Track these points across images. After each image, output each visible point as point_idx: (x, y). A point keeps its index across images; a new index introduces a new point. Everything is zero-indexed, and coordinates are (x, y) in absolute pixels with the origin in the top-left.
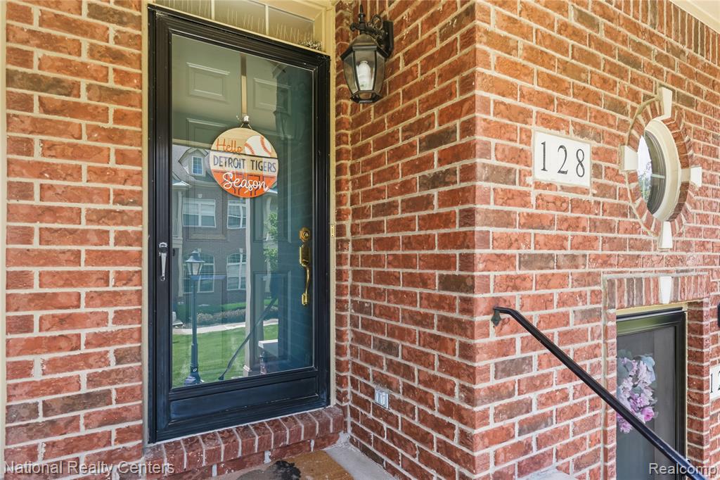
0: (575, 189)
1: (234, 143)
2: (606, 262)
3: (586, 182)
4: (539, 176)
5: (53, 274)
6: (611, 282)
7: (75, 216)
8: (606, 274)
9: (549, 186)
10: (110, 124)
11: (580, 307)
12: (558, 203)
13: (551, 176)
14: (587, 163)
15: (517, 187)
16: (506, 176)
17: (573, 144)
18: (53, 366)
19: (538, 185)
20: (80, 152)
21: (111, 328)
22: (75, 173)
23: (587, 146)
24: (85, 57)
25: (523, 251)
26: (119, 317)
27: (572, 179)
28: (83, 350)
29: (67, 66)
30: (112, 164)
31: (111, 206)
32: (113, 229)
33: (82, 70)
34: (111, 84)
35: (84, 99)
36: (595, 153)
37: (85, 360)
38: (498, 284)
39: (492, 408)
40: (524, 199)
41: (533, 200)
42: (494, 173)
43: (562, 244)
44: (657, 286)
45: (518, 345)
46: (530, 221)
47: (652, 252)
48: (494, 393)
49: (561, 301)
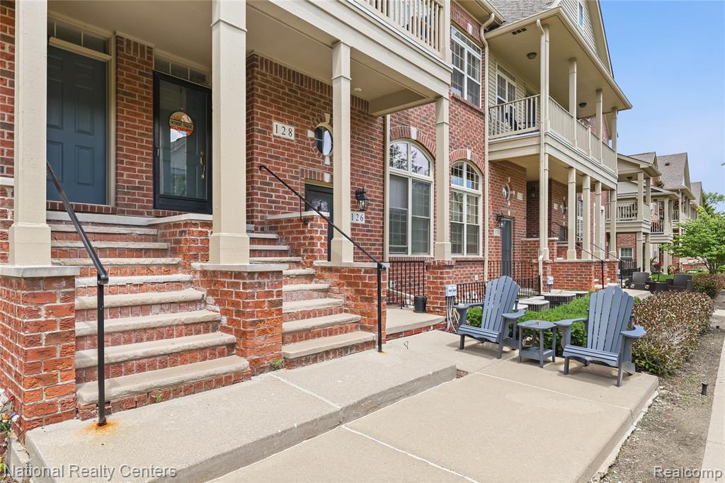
0: (288, 140)
1: (178, 117)
2: (301, 163)
3: (293, 138)
4: (275, 133)
5: (130, 150)
6: (302, 170)
7: (135, 133)
8: (300, 167)
9: (279, 137)
10: (144, 107)
11: (290, 174)
12: (281, 142)
13: (279, 134)
14: (293, 133)
15: (267, 136)
16: (264, 132)
17: (287, 127)
18: (129, 176)
19: (274, 136)
20: (136, 115)
21: (144, 168)
22: (135, 121)
23: (293, 129)
24: (137, 87)
25: (269, 153)
26: (147, 166)
27: (287, 136)
28: (137, 173)
29: (133, 89)
30: (145, 119)
31: (144, 132)
32: (145, 139)
33: (136, 90)
34: (144, 95)
35: (137, 99)
36: (296, 130)
37: (137, 177)
38: (261, 160)
39: (259, 192)
40: (270, 139)
41: (273, 140)
42: (260, 131)
43: (283, 154)
44: (323, 176)
45: (268, 178)
46: (272, 146)
47: (321, 165)
48: (260, 189)
49: (283, 171)
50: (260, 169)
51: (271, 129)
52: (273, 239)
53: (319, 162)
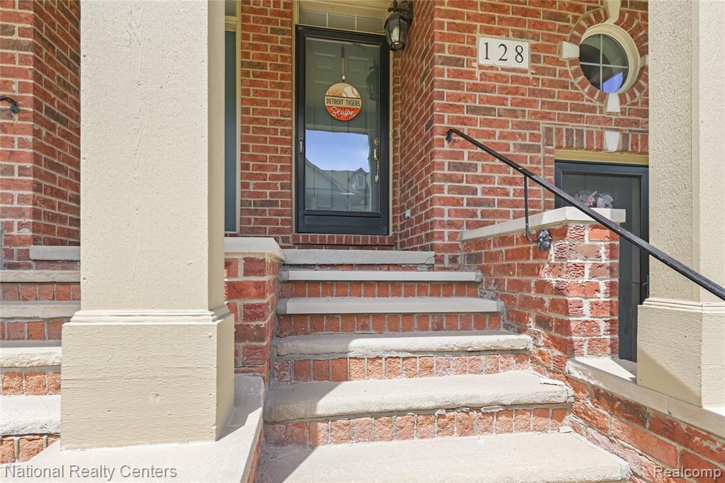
0: (514, 70)
1: (337, 91)
2: (544, 116)
3: (525, 65)
4: (482, 61)
5: (257, 147)
6: (549, 130)
7: (265, 122)
8: (543, 124)
9: (491, 68)
10: (279, 81)
11: (520, 141)
12: (496, 77)
13: (494, 61)
14: (526, 54)
15: (465, 68)
16: (458, 62)
17: (512, 44)
18: (257, 186)
19: (481, 67)
20: (267, 94)
21: (278, 173)
22: (265, 103)
23: (526, 45)
24: (269, 52)
25: (470, 104)
26: (282, 168)
27: (511, 63)
28: (268, 181)
29: (262, 57)
30: (279, 99)
31: (279, 118)
32: (280, 128)
33: (267, 58)
34: (279, 62)
35: (268, 70)
36: (533, 48)
37: (268, 186)
38: (451, 120)
39: (446, 185)
40: (471, 75)
41: (478, 75)
42: (448, 61)
43: (502, 102)
44: (601, 137)
45: (466, 155)
46: (475, 88)
47: (598, 114)
48: (447, 178)
49: (502, 136)
50: (448, 139)
51: (473, 53)
52: (470, 283)
53: (593, 109)
